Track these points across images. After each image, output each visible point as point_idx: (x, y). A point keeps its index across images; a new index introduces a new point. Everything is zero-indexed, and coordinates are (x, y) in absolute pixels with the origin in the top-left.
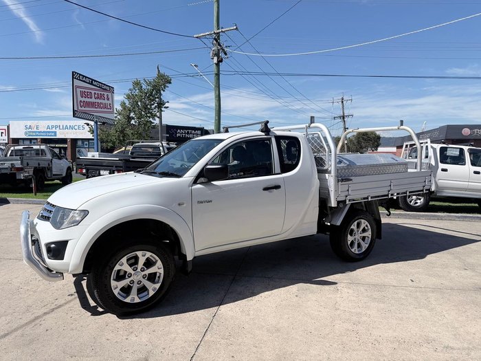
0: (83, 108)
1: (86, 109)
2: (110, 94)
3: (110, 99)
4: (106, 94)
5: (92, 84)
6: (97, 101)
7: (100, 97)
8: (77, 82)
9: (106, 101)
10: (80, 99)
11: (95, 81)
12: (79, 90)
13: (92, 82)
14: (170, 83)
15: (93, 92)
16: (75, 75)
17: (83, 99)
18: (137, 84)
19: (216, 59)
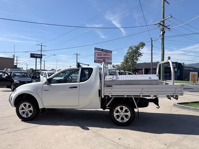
0: (98, 59)
1: (99, 59)
2: (110, 54)
3: (110, 55)
4: (108, 54)
5: (102, 51)
6: (104, 56)
7: (106, 55)
8: (96, 51)
9: (108, 56)
10: (97, 56)
11: (104, 50)
12: (97, 54)
13: (102, 50)
14: (144, 45)
15: (103, 54)
16: (96, 49)
17: (99, 56)
18: (131, 48)
19: (162, 32)
